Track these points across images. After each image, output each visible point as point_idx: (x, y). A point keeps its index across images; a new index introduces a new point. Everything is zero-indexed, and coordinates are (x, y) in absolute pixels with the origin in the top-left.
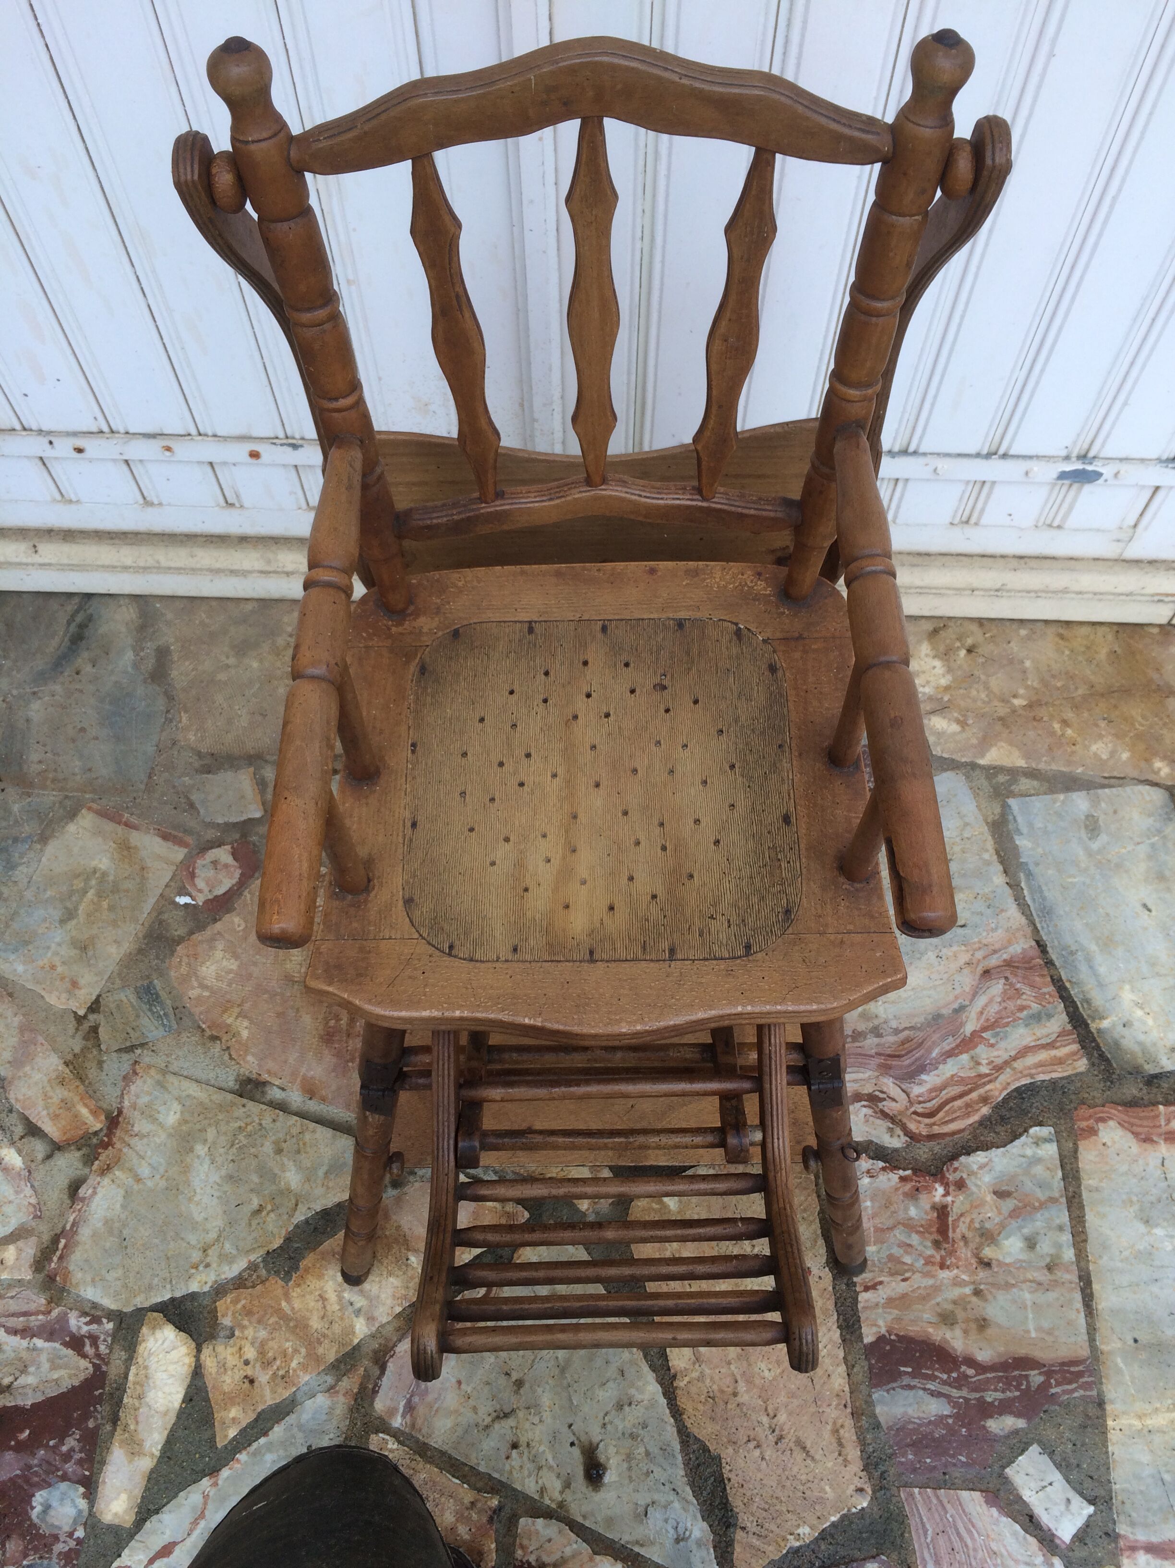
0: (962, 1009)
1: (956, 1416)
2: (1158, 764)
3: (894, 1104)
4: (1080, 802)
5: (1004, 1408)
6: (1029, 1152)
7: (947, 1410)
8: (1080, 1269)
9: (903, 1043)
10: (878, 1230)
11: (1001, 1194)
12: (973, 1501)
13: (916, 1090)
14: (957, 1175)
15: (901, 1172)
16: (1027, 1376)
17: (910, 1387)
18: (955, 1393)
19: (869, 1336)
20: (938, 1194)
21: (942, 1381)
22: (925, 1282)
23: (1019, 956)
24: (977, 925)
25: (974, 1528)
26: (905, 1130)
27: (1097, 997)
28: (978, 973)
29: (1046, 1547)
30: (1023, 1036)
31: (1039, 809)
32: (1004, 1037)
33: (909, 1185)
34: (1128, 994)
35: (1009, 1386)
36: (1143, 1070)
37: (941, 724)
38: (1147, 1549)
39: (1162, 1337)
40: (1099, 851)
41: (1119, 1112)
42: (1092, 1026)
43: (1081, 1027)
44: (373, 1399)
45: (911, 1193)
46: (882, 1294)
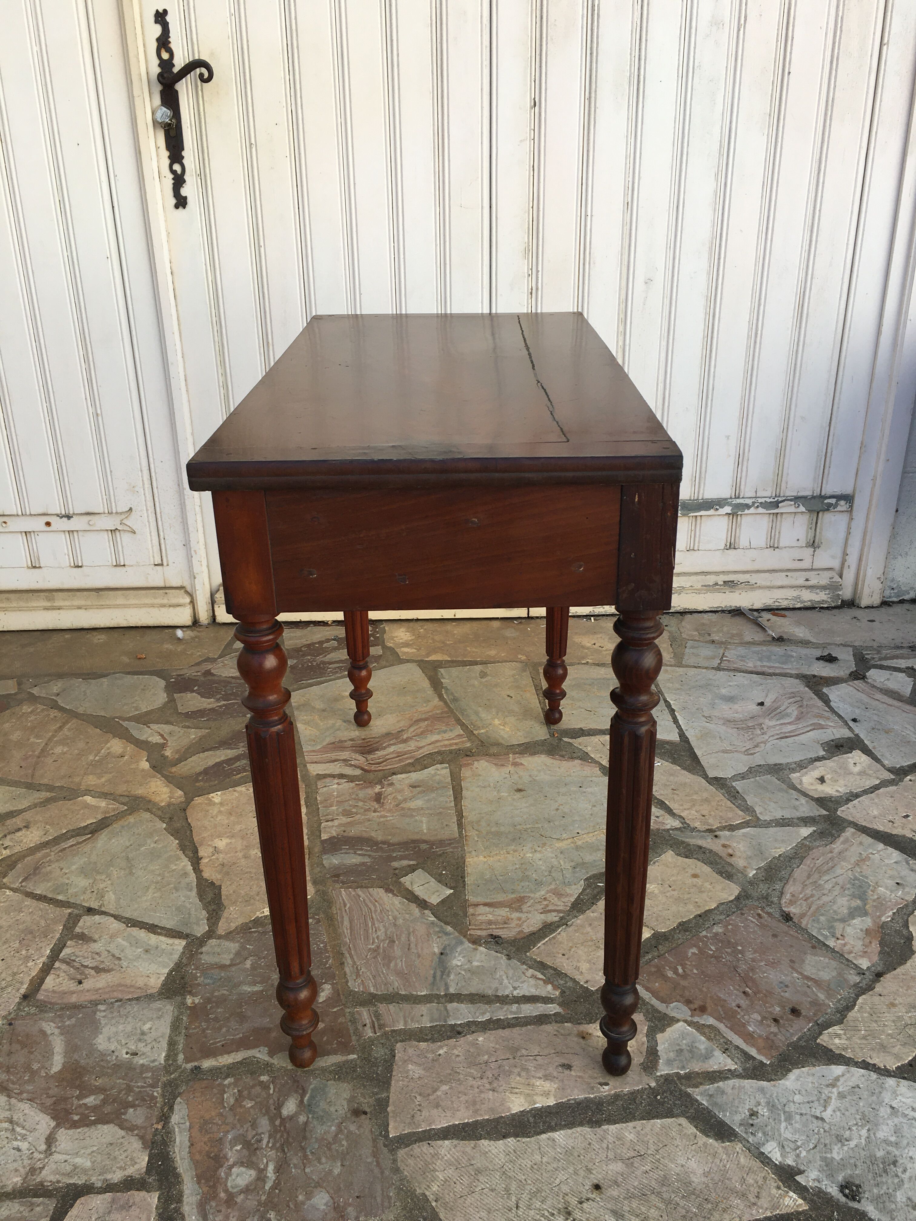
0: (403, 730)
1: (373, 862)
2: (520, 656)
3: (357, 762)
4: (478, 668)
5: (402, 858)
6: (433, 772)
7: (367, 860)
8: (456, 809)
9: (367, 742)
10: (338, 801)
11: (414, 787)
12: (379, 893)
13: (371, 756)
14: (390, 782)
15: (357, 783)
16: (419, 847)
17: (346, 853)
18: (373, 854)
19: (324, 837)
20: (378, 788)
21: (367, 850)
22: (363, 817)
23: (437, 714)
24: (416, 706)
25: (376, 901)
26: (362, 769)
27: (479, 723)
28: (414, 720)
29: (421, 907)
30: (435, 737)
31: (455, 671)
32: (426, 738)
33: (361, 786)
34: (497, 722)
35: (407, 850)
36: (502, 744)
37: (406, 650)
38: (485, 904)
39: (502, 829)
40: (486, 681)
41: (487, 758)
42: (475, 732)
43: (469, 733)
44: (4, 878)
45: (361, 789)
46: (336, 823)
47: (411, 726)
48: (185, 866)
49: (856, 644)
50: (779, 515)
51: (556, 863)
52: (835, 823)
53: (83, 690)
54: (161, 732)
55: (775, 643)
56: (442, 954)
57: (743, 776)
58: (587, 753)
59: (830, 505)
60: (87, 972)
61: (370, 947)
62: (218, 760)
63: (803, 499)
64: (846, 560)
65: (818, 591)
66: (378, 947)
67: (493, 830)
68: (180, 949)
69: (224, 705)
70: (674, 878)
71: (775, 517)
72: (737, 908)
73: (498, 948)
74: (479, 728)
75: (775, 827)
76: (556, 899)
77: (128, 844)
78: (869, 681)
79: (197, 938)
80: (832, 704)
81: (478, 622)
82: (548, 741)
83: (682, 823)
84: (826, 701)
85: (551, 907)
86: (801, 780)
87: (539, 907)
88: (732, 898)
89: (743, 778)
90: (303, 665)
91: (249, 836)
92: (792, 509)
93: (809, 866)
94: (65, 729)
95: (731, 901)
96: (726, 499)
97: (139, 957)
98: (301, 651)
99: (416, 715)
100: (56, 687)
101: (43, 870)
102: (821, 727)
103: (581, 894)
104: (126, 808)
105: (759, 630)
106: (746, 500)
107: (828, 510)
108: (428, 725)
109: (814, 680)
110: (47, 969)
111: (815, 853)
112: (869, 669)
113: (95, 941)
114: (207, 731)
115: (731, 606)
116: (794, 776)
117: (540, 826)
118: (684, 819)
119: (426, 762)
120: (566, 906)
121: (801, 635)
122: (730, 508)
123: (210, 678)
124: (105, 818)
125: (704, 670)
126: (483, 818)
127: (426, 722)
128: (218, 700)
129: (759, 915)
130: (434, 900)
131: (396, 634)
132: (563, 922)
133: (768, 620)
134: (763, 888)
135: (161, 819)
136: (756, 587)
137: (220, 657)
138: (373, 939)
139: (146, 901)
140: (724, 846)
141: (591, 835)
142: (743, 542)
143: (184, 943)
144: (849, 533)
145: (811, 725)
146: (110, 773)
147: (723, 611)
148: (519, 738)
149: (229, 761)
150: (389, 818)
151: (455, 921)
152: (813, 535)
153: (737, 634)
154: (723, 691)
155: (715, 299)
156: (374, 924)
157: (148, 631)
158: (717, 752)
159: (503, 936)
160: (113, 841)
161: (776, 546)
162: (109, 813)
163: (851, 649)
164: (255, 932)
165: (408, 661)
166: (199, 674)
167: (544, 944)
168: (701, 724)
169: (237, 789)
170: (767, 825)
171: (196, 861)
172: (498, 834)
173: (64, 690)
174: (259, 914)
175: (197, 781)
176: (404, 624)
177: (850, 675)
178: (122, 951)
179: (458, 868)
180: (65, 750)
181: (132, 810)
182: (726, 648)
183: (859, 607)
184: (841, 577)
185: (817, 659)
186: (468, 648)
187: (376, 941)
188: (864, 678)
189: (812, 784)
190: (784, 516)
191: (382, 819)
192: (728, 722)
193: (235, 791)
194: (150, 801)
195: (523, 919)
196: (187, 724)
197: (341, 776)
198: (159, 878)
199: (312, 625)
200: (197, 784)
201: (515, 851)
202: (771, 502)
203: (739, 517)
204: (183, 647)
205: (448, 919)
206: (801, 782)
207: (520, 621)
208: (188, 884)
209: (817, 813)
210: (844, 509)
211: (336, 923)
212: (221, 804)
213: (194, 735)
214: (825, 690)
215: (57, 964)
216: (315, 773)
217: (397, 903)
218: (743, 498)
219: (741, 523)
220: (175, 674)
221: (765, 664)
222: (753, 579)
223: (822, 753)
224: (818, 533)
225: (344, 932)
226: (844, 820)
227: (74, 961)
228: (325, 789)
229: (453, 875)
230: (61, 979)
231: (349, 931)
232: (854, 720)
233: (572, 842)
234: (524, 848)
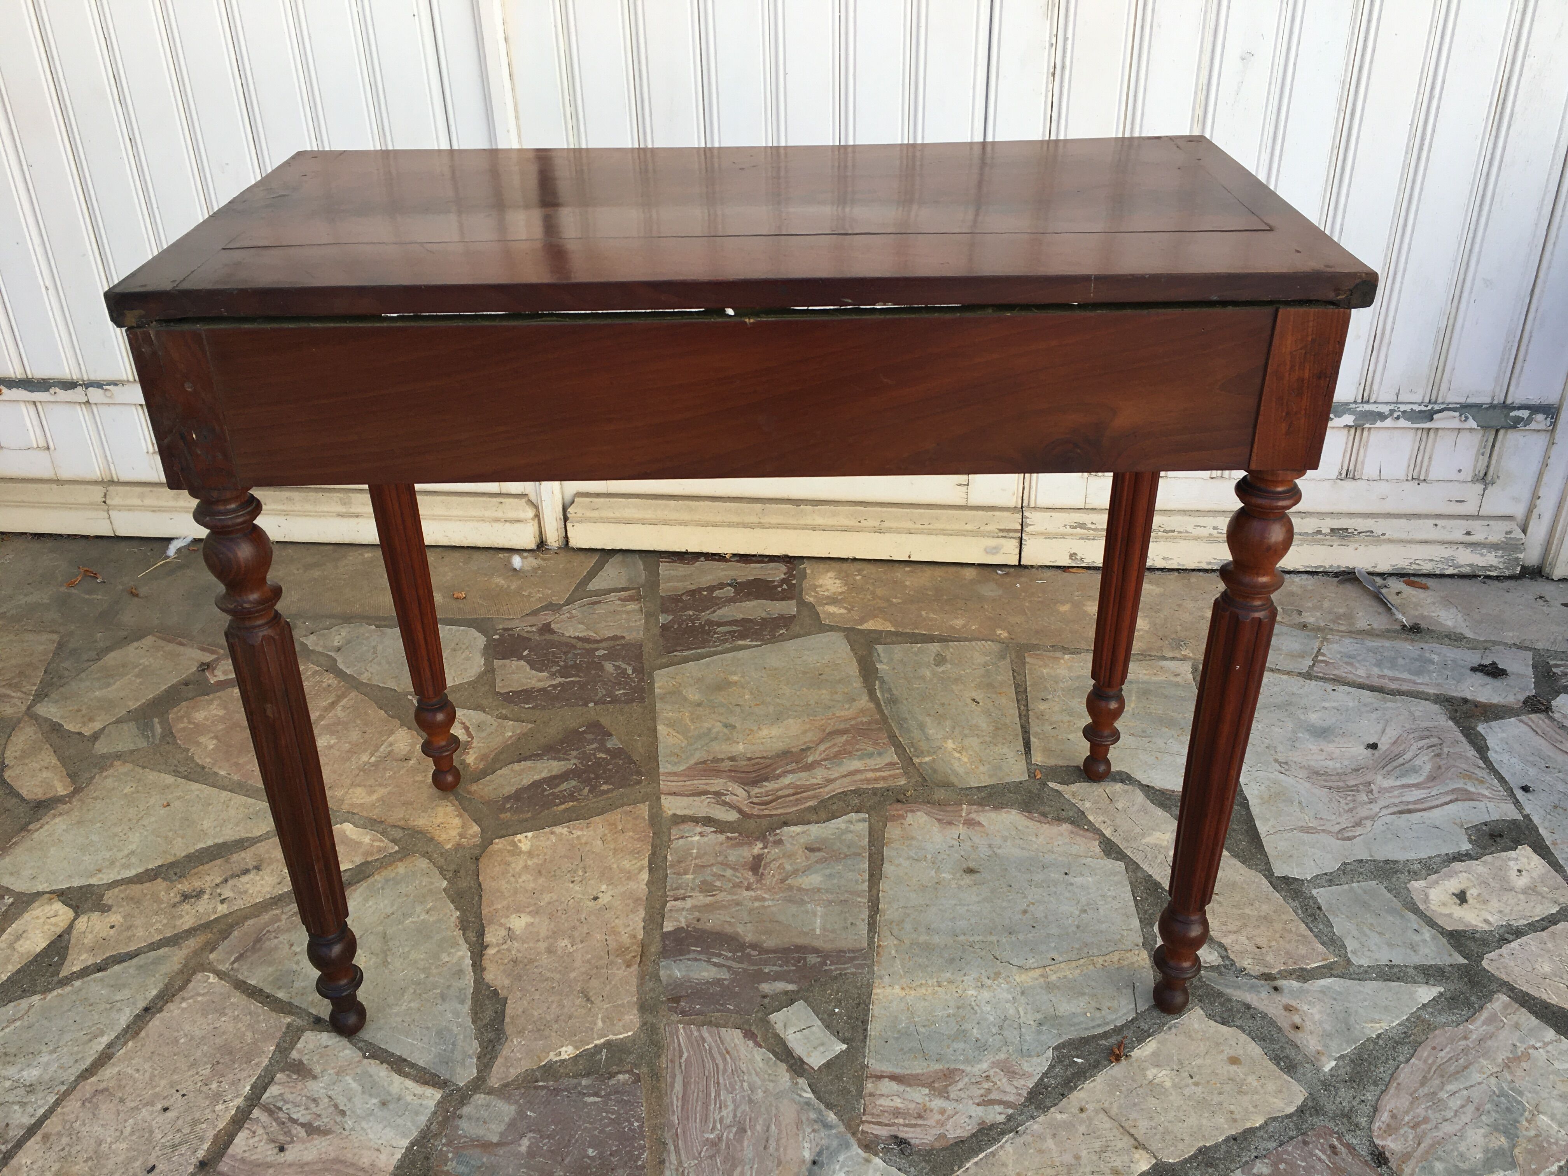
0: (809, 748)
1: (733, 981)
3: (734, 797)
4: (935, 647)
5: (777, 977)
6: (843, 826)
7: (724, 975)
8: (870, 896)
9: (754, 765)
10: (696, 865)
11: (811, 850)
12: (734, 1037)
13: (757, 790)
14: (778, 837)
15: (729, 835)
16: (805, 959)
17: (696, 960)
18: (735, 965)
19: (668, 926)
20: (758, 848)
21: (727, 958)
22: (729, 897)
23: (862, 723)
24: (834, 707)
25: (728, 1052)
26: (740, 811)
27: (923, 745)
28: (827, 731)
29: (794, 1071)
30: (856, 764)
31: (899, 651)
32: (840, 765)
33: (734, 842)
34: (950, 745)
35: (787, 963)
36: (953, 785)
37: (832, 609)
38: (893, 1078)
39: (936, 939)
40: (943, 672)
41: (928, 807)
42: (916, 760)
43: (907, 762)
44: (211, 952)
45: (734, 846)
46: (689, 903)
47: (822, 741)
48: (463, 957)
49: (1540, 646)
50: (1432, 433)
51: (1012, 1011)
52: (1478, 983)
53: (373, 644)
54: (468, 724)
55: (1404, 636)
56: (814, 1163)
57: (1330, 879)
58: (1083, 813)
59: (1519, 420)
60: (294, 1132)
61: (706, 1136)
62: (537, 777)
63: (1475, 410)
64: (1535, 506)
65: (1485, 551)
66: (720, 1138)
67: (923, 938)
68: (431, 1104)
69: (560, 684)
70: (1199, 1061)
71: (1425, 433)
72: (1298, 1129)
73: (903, 1163)
74: (921, 754)
75: (1375, 979)
76: (1004, 1080)
77: (389, 911)
78: (1556, 716)
79: (459, 1089)
80: (1491, 755)
81: (943, 569)
82: (1026, 784)
83: (1222, 958)
84: (1482, 749)
85: (994, 1096)
86: (1427, 896)
87: (977, 1092)
88: (1291, 1109)
89: (1331, 883)
90: (680, 625)
91: (560, 913)
92: (1456, 424)
93: (1425, 1061)
94: (339, 708)
95: (1289, 1116)
96: (1347, 404)
97: (371, 1113)
98: (681, 601)
99: (831, 722)
100: (338, 636)
101: (268, 943)
102: (1467, 796)
103: (1045, 1074)
104: (397, 848)
105: (1381, 609)
106: (1380, 406)
107: (1514, 427)
108: (847, 741)
109: (1465, 708)
110: (240, 1120)
111: (1439, 1037)
112: (1558, 693)
113: (315, 1078)
114: (530, 726)
115: (1339, 567)
116: (1417, 885)
117: (994, 938)
118: (1226, 950)
119: (835, 807)
120: (1019, 1095)
121: (1450, 623)
122: (1352, 418)
123: (548, 637)
124: (366, 863)
125: (1285, 677)
126: (909, 915)
127: (845, 737)
128: (553, 675)
129: (1333, 1147)
130: (816, 1060)
131: (821, 582)
132: (1011, 1126)
133: (1398, 594)
134: (1345, 1095)
135: (442, 872)
136: (1384, 540)
137: (568, 603)
138: (715, 1122)
139: (397, 1015)
140: (1288, 1008)
141: (1074, 964)
142: (1369, 469)
143: (437, 1095)
144: (1545, 464)
145: (1453, 791)
146: (386, 786)
147: (1326, 573)
148: (981, 777)
149: (553, 780)
150: (766, 903)
151: (842, 1102)
152: (1486, 464)
153: (1344, 615)
154: (1314, 718)
155: (1357, 87)
156: (719, 1095)
157: (476, 555)
158: (1292, 830)
159: (913, 1141)
160: (370, 903)
161: (1422, 478)
162: (372, 854)
163: (1530, 654)
164: (542, 1087)
165: (831, 628)
166: (534, 629)
167: (976, 1163)
168: (1272, 776)
169: (558, 829)
170: (1362, 975)
171: (478, 950)
172: (928, 948)
173: (349, 642)
174: (552, 1057)
175: (502, 809)
176: (833, 564)
177: (1525, 702)
178: (350, 1100)
179: (859, 1004)
180: (332, 742)
181: (404, 854)
182: (1325, 639)
183: (1549, 579)
184: (1524, 531)
185: (1473, 669)
186: (923, 613)
187: (719, 1126)
188: (1547, 710)
189: (1444, 904)
190: (1440, 433)
191: (757, 904)
192: (1315, 774)
193: (552, 833)
194: (432, 839)
195: (950, 1111)
196: (504, 712)
197: (708, 821)
198: (422, 976)
199: (702, 559)
200: (502, 816)
201: (951, 982)
202: (1420, 412)
203: (1366, 433)
204: (519, 582)
205: (833, 1099)
206: (1426, 899)
207: (1007, 570)
208: (461, 990)
209: (1448, 961)
210: (1542, 426)
211: (663, 1085)
212: (530, 854)
213: (511, 730)
214: (1481, 728)
215: (256, 1113)
216: (670, 813)
217: (758, 1058)
218: (1375, 402)
219: (1367, 442)
220: (501, 627)
221: (1386, 672)
222: (1379, 525)
223: (1466, 846)
224: (1493, 462)
225: (672, 1103)
226: (1492, 978)
227: (280, 1109)
228: (681, 842)
229: (849, 1018)
230: (256, 1139)
231: (680, 1104)
232: (1526, 789)
233: (1042, 976)
234: (965, 978)
